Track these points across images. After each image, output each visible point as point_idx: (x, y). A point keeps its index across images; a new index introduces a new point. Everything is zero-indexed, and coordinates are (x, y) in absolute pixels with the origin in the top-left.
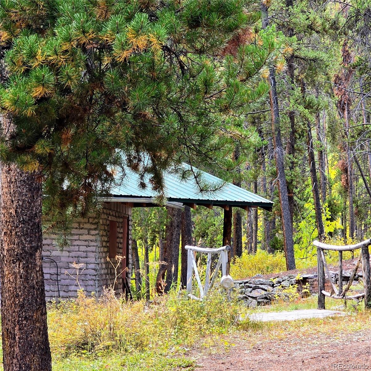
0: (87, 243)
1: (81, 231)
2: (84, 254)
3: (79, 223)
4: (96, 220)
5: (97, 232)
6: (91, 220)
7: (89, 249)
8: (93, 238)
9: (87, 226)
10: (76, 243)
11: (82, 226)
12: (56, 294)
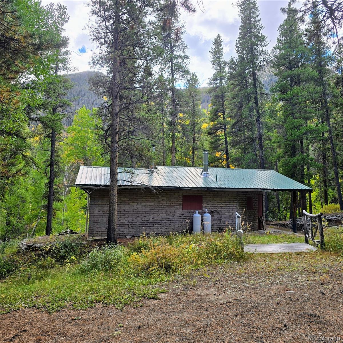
0: (232, 206)
1: (230, 201)
2: (232, 210)
3: (229, 198)
4: (236, 197)
5: (237, 202)
6: (234, 197)
7: (233, 208)
8: (235, 204)
9: (233, 199)
10: (228, 206)
11: (230, 199)
12: (220, 224)
